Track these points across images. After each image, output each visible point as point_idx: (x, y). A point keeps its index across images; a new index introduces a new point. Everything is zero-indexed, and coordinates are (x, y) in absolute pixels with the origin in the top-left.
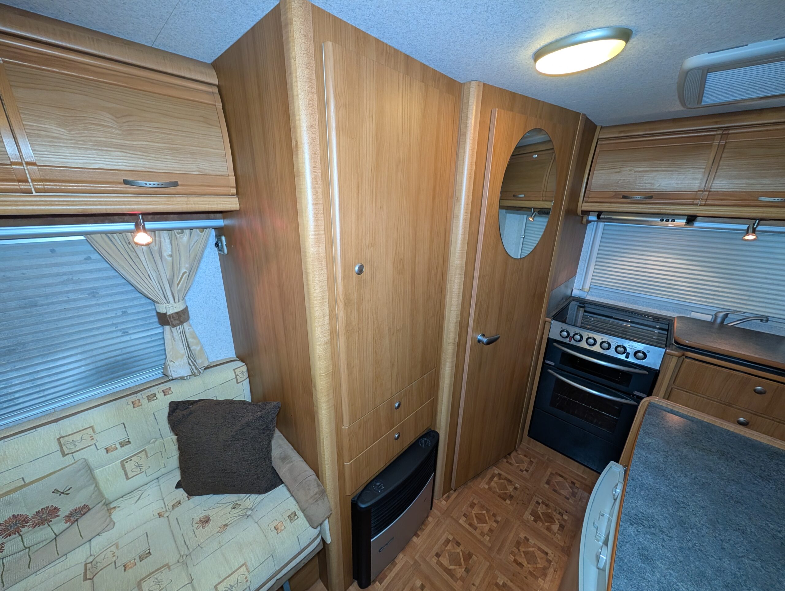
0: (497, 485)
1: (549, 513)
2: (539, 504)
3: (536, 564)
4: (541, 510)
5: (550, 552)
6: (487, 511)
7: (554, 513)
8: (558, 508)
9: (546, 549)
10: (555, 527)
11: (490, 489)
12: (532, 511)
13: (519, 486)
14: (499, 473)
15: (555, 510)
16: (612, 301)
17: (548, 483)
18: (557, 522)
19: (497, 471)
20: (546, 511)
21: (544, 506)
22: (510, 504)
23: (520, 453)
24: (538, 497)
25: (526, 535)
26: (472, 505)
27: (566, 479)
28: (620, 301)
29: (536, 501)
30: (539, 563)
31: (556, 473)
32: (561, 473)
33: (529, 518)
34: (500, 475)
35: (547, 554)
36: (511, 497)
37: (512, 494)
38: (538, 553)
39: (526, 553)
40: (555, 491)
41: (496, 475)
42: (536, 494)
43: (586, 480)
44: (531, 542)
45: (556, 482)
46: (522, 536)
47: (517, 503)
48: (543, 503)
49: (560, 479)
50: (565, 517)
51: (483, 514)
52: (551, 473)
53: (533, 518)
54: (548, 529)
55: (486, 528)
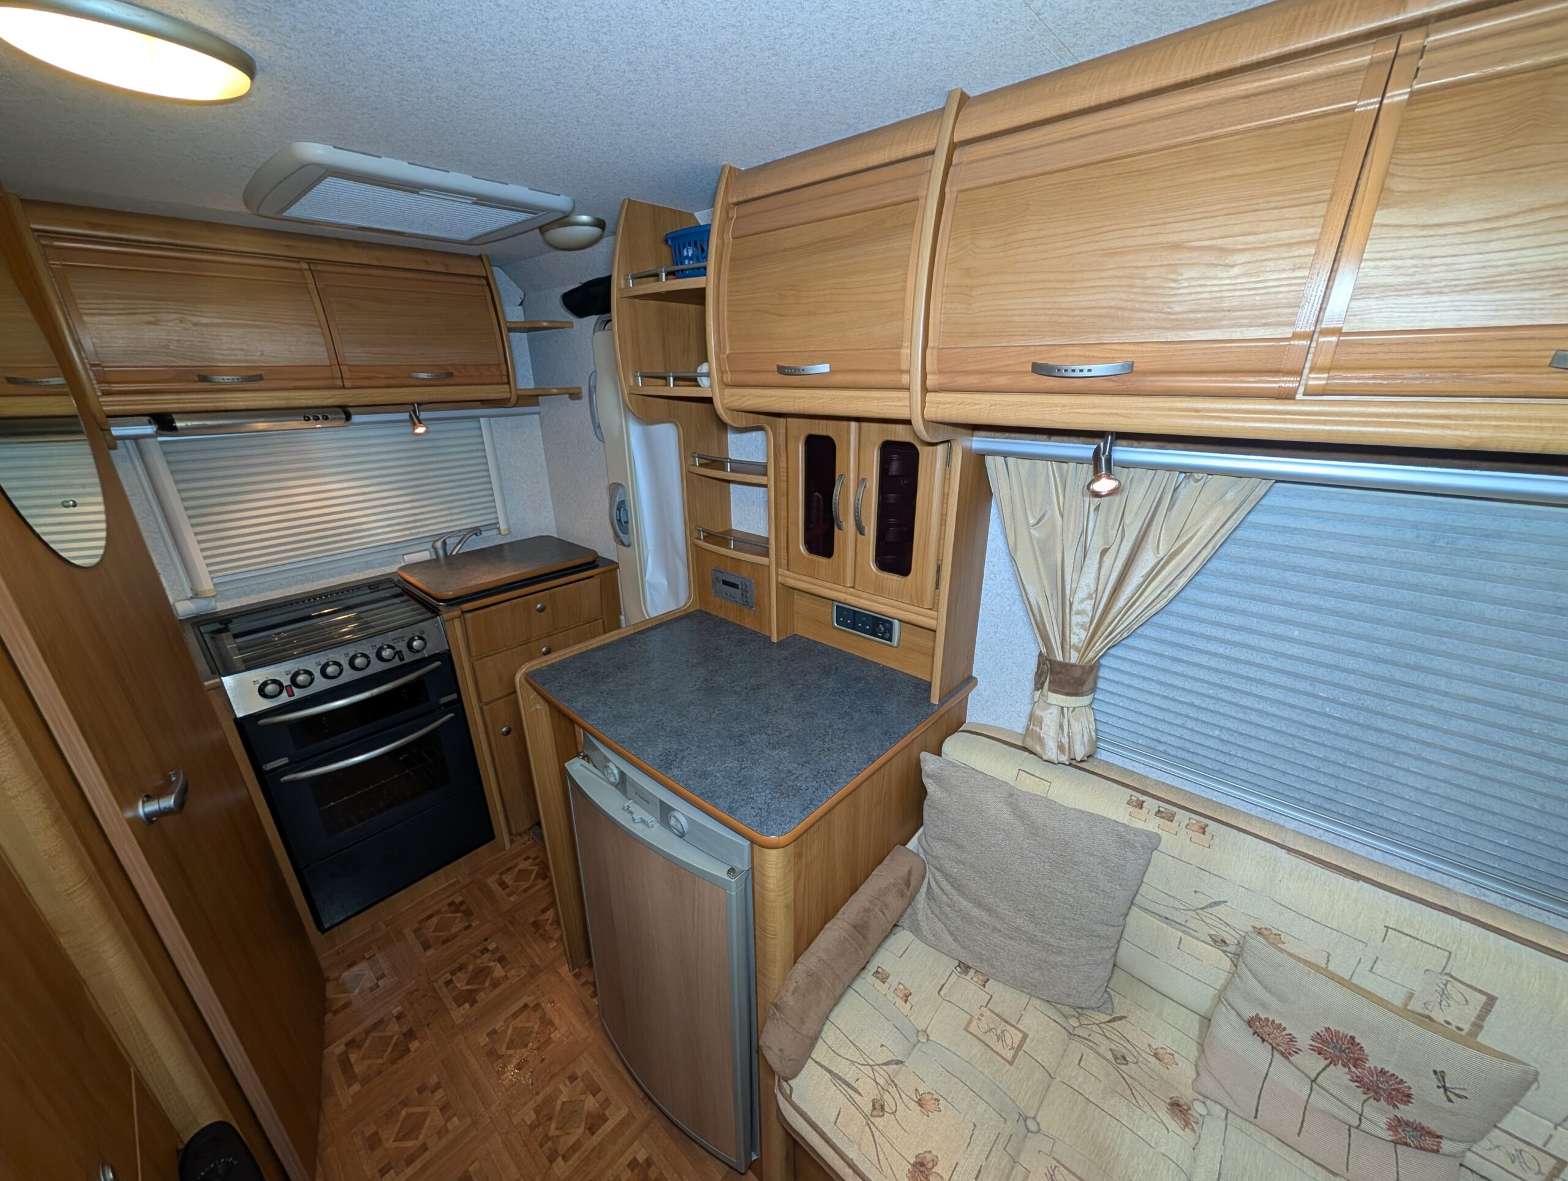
0: (369, 1058)
1: (474, 969)
2: (450, 982)
3: (532, 1032)
4: (461, 983)
5: (526, 1000)
6: (406, 1105)
7: (479, 961)
8: (474, 951)
9: (520, 1004)
10: (498, 971)
11: (365, 1080)
12: (456, 1002)
13: (399, 1008)
14: (347, 1045)
15: (475, 957)
16: (277, 591)
17: (426, 946)
18: (492, 964)
19: (338, 1046)
20: (468, 975)
21: (459, 974)
22: (421, 1043)
23: (337, 974)
24: (440, 978)
25: (486, 1032)
26: (374, 1142)
27: (439, 912)
28: (290, 586)
29: (443, 986)
30: (533, 1027)
31: (420, 922)
32: (426, 914)
33: (463, 1012)
34: (351, 1044)
35: (526, 1006)
36: (410, 1035)
37: (405, 1029)
38: (520, 1022)
39: (512, 1045)
40: (447, 941)
41: (345, 1052)
42: (432, 979)
43: (458, 882)
44: (500, 1028)
45: (434, 931)
46: (483, 1040)
47: (428, 1025)
48: (453, 973)
49: (434, 920)
50: (492, 946)
51: (408, 1115)
52: (415, 932)
53: (467, 1006)
54: (495, 985)
55: (435, 1118)
